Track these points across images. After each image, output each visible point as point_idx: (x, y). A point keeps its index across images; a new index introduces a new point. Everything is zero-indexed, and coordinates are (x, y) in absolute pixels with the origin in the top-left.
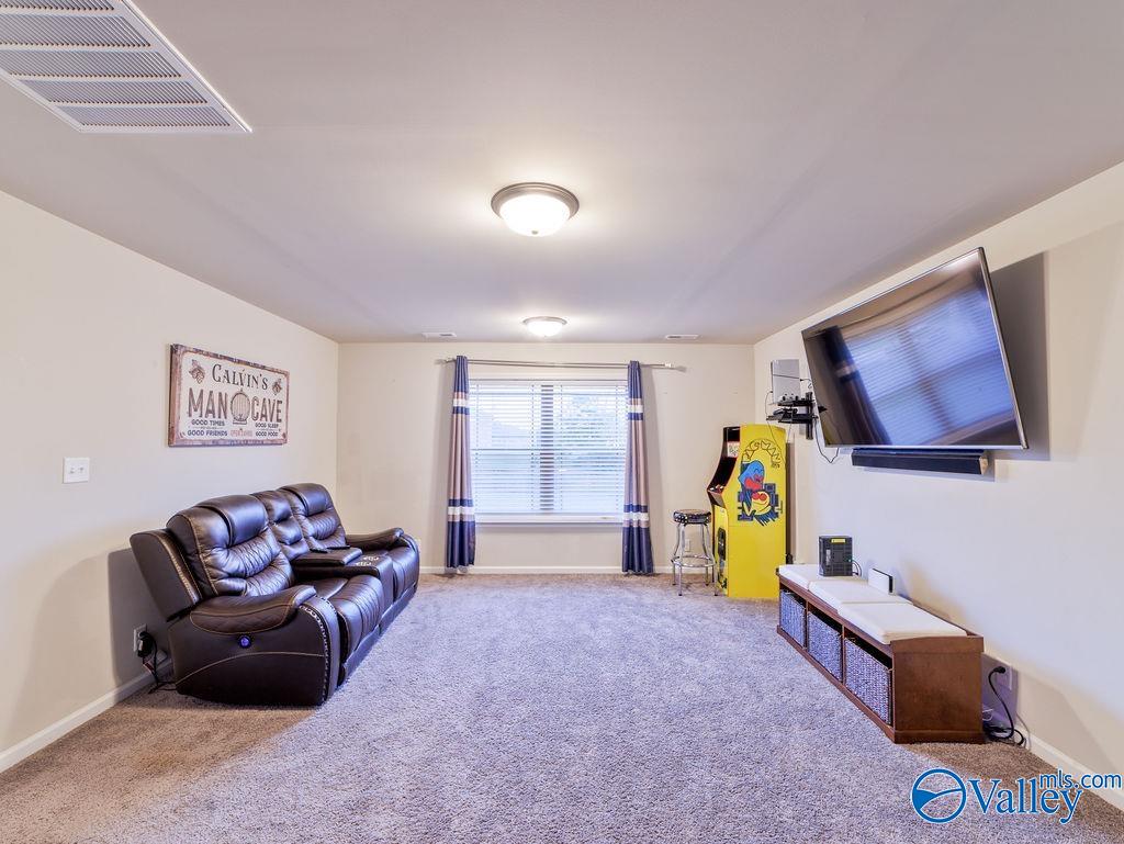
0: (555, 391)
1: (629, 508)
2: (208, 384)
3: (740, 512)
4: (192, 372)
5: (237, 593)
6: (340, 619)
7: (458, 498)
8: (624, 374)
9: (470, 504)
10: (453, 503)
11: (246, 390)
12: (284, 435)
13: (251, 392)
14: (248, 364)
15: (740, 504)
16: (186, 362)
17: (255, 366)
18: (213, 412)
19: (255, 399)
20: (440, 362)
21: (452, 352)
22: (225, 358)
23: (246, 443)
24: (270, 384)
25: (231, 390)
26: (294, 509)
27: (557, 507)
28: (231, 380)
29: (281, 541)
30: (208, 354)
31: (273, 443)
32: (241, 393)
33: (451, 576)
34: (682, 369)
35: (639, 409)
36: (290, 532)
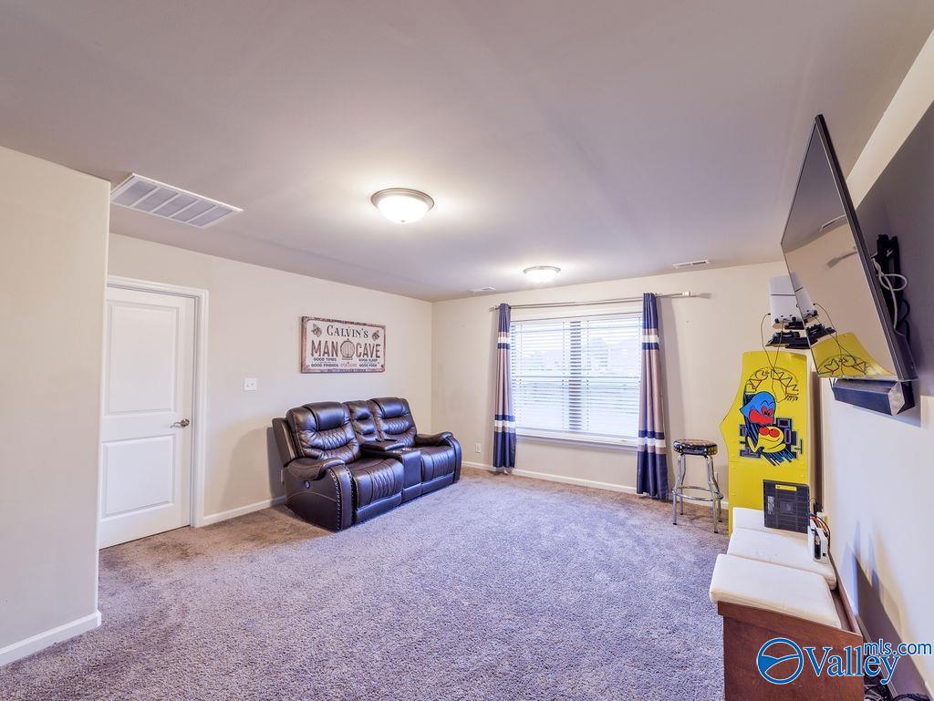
0: (582, 326)
1: (644, 434)
2: (324, 337)
3: (743, 447)
4: (313, 331)
5: (316, 458)
6: (353, 482)
7: (501, 414)
8: (640, 307)
9: (511, 419)
10: (497, 418)
11: (351, 338)
12: (382, 366)
13: (355, 340)
14: (352, 323)
15: (743, 439)
16: (310, 326)
17: (358, 324)
18: (328, 353)
19: (358, 344)
20: (492, 310)
21: (497, 301)
22: (336, 321)
23: (352, 371)
24: (370, 334)
25: (340, 340)
26: (373, 413)
27: (584, 428)
28: (340, 333)
29: (357, 432)
30: (323, 320)
31: (373, 371)
32: (348, 341)
33: (497, 473)
34: (706, 296)
35: (653, 339)
36: (366, 427)
